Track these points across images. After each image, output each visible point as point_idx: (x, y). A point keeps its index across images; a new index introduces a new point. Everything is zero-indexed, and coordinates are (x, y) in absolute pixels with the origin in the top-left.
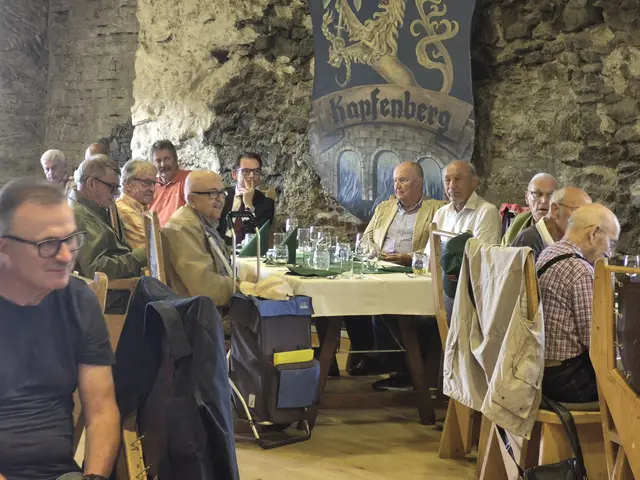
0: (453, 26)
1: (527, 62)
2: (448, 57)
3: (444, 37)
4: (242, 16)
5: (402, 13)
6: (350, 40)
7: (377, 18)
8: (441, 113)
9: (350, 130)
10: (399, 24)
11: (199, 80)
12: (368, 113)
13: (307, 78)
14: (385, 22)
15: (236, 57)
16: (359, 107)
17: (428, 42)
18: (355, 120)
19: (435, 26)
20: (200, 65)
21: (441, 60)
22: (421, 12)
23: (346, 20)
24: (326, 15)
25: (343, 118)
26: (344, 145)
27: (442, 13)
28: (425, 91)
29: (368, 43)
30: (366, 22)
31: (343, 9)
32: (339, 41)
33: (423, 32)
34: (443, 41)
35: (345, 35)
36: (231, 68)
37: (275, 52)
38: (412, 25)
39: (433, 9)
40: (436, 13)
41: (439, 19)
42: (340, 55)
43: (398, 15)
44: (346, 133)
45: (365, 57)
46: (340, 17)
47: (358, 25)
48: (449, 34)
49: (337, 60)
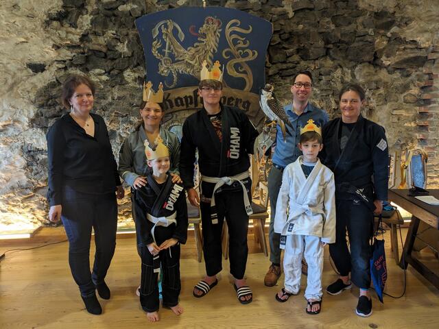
0: (254, 54)
1: (283, 75)
2: (250, 71)
3: (247, 59)
4: (58, 41)
5: (217, 45)
6: (176, 59)
7: (197, 46)
8: (244, 102)
9: (177, 113)
10: (214, 50)
11: (14, 84)
12: (191, 103)
13: (124, 83)
14: (203, 49)
15: (54, 69)
16: (184, 100)
17: (235, 62)
18: (181, 107)
19: (241, 53)
20: (15, 74)
21: (245, 72)
22: (231, 45)
23: (172, 46)
24: (155, 42)
25: (172, 106)
26: (172, 122)
27: (246, 46)
28: (233, 90)
29: (191, 62)
30: (189, 48)
31: (170, 39)
32: (166, 59)
33: (232, 56)
34: (246, 62)
35: (172, 56)
36: (48, 76)
37: (89, 66)
38: (224, 52)
39: (239, 43)
40: (241, 45)
41: (243, 49)
42: (168, 68)
43: (214, 45)
44: (175, 116)
45: (188, 70)
46: (167, 44)
47: (182, 50)
48: (251, 58)
49: (166, 71)
